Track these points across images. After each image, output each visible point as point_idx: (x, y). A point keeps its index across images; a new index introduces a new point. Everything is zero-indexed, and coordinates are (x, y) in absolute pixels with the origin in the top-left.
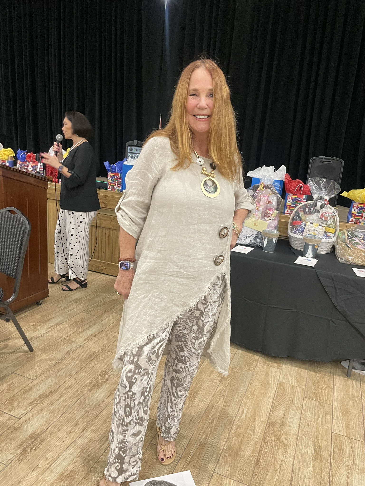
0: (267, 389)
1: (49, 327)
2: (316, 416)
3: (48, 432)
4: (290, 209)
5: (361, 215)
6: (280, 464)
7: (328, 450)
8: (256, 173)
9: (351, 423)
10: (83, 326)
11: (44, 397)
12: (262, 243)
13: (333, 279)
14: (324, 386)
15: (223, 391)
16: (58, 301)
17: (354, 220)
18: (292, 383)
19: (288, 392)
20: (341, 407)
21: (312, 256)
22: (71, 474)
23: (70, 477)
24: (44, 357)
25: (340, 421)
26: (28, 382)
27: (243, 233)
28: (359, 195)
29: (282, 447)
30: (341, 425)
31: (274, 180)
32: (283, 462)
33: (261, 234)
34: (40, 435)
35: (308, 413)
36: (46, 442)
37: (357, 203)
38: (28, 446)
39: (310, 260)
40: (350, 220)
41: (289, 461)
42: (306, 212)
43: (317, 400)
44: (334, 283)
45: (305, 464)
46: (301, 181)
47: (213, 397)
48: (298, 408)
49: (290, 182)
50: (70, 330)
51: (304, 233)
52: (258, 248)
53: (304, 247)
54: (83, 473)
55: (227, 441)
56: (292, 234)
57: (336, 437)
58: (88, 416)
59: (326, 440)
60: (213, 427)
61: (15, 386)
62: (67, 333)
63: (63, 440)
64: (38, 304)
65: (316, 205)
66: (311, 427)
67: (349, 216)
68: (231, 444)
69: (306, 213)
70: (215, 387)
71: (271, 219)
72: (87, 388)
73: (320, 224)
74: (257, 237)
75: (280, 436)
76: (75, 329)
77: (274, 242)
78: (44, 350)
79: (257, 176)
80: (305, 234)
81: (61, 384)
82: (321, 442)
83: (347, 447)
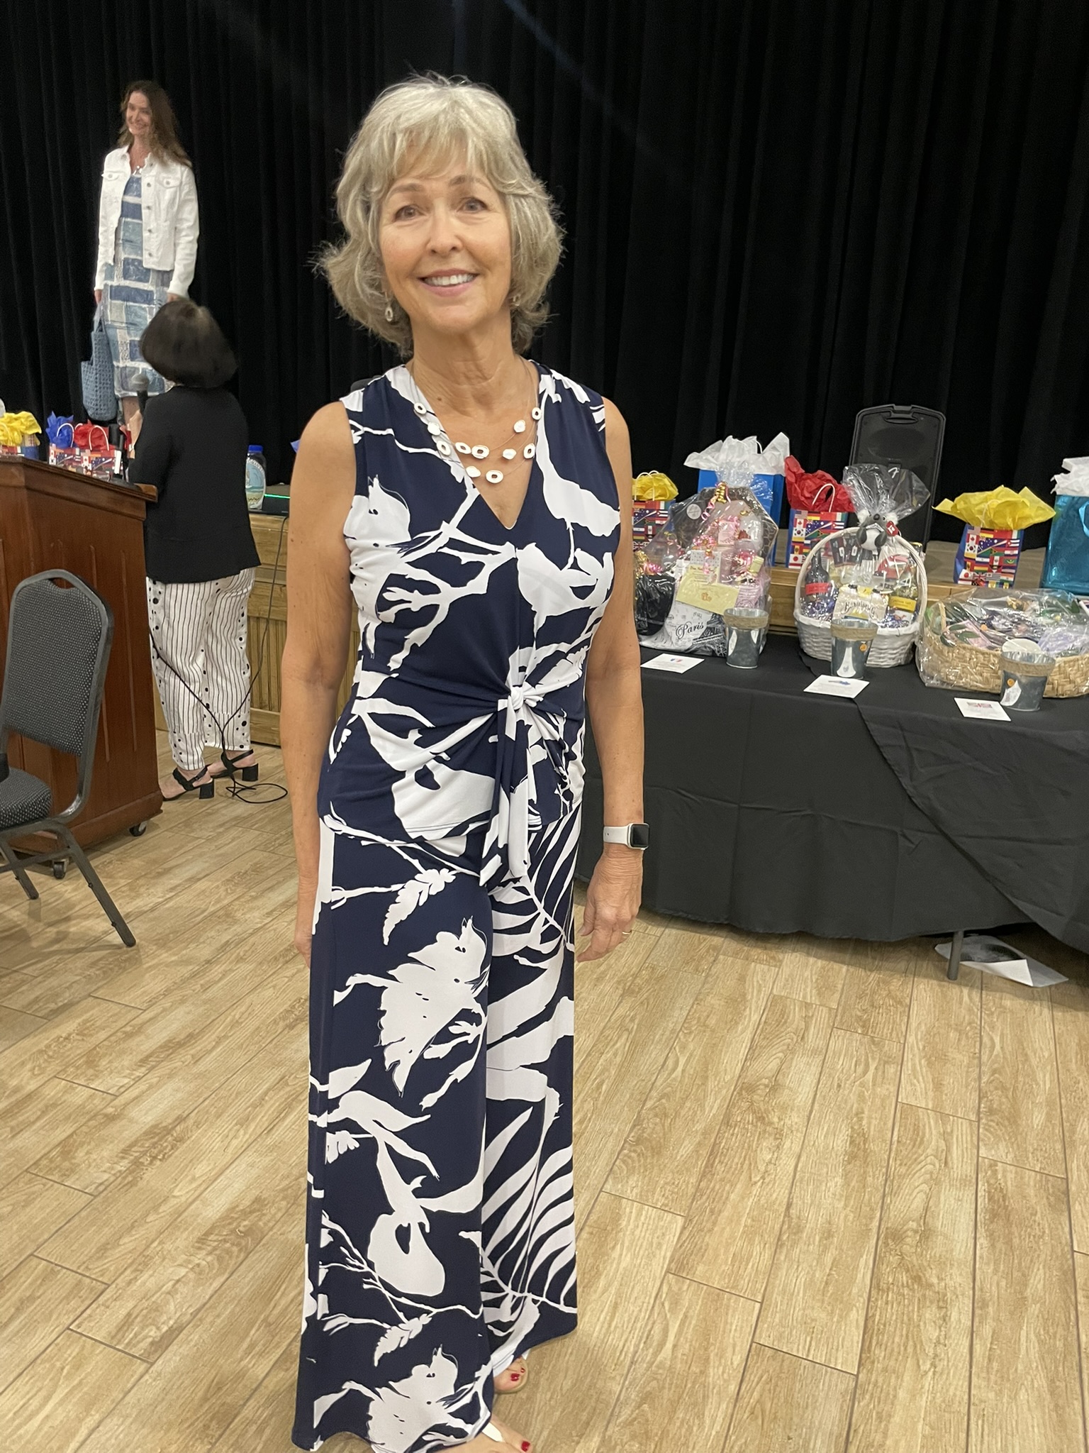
0: (739, 1014)
1: (170, 886)
2: (860, 1069)
3: (192, 1121)
4: (801, 553)
5: (988, 560)
6: (762, 1168)
7: (884, 1141)
8: (709, 457)
9: (948, 1080)
10: (258, 884)
11: (172, 1047)
12: (725, 645)
13: (902, 729)
14: (887, 1000)
15: (627, 1020)
16: (187, 824)
17: (971, 574)
18: (805, 997)
19: (794, 1016)
20: (924, 1047)
21: (854, 673)
22: (256, 1206)
23: (251, 1212)
24: (165, 956)
25: (921, 1078)
26: (129, 1017)
27: (674, 622)
28: (982, 506)
29: (770, 1135)
30: (923, 1086)
31: (755, 475)
32: (771, 1166)
33: (720, 622)
34: (173, 1128)
35: (841, 1063)
36: (188, 1142)
37: (977, 529)
38: (144, 1153)
39: (846, 683)
40: (962, 576)
41: (788, 1163)
42: (841, 558)
43: (865, 1034)
44: (904, 737)
45: (825, 1170)
46: (829, 476)
47: (602, 1033)
48: (815, 1052)
49: (799, 478)
50: (228, 894)
51: (835, 613)
52: (714, 658)
53: (834, 649)
54: (284, 1203)
55: (634, 1126)
56: (804, 619)
57: (906, 1111)
58: (287, 1084)
59: (881, 1119)
60: (601, 1098)
61: (98, 1024)
62: (218, 901)
63: (230, 1138)
64: (135, 832)
65: (864, 539)
66: (846, 1092)
67: (959, 566)
68: (643, 1132)
69: (841, 562)
70: (608, 1011)
71: (745, 580)
72: (282, 1024)
73: (876, 587)
74: (711, 630)
75: (767, 1111)
76: (239, 890)
77: (755, 641)
78: (163, 942)
79: (713, 465)
80: (837, 614)
81: (213, 1018)
82: (869, 1123)
83: (932, 1130)
